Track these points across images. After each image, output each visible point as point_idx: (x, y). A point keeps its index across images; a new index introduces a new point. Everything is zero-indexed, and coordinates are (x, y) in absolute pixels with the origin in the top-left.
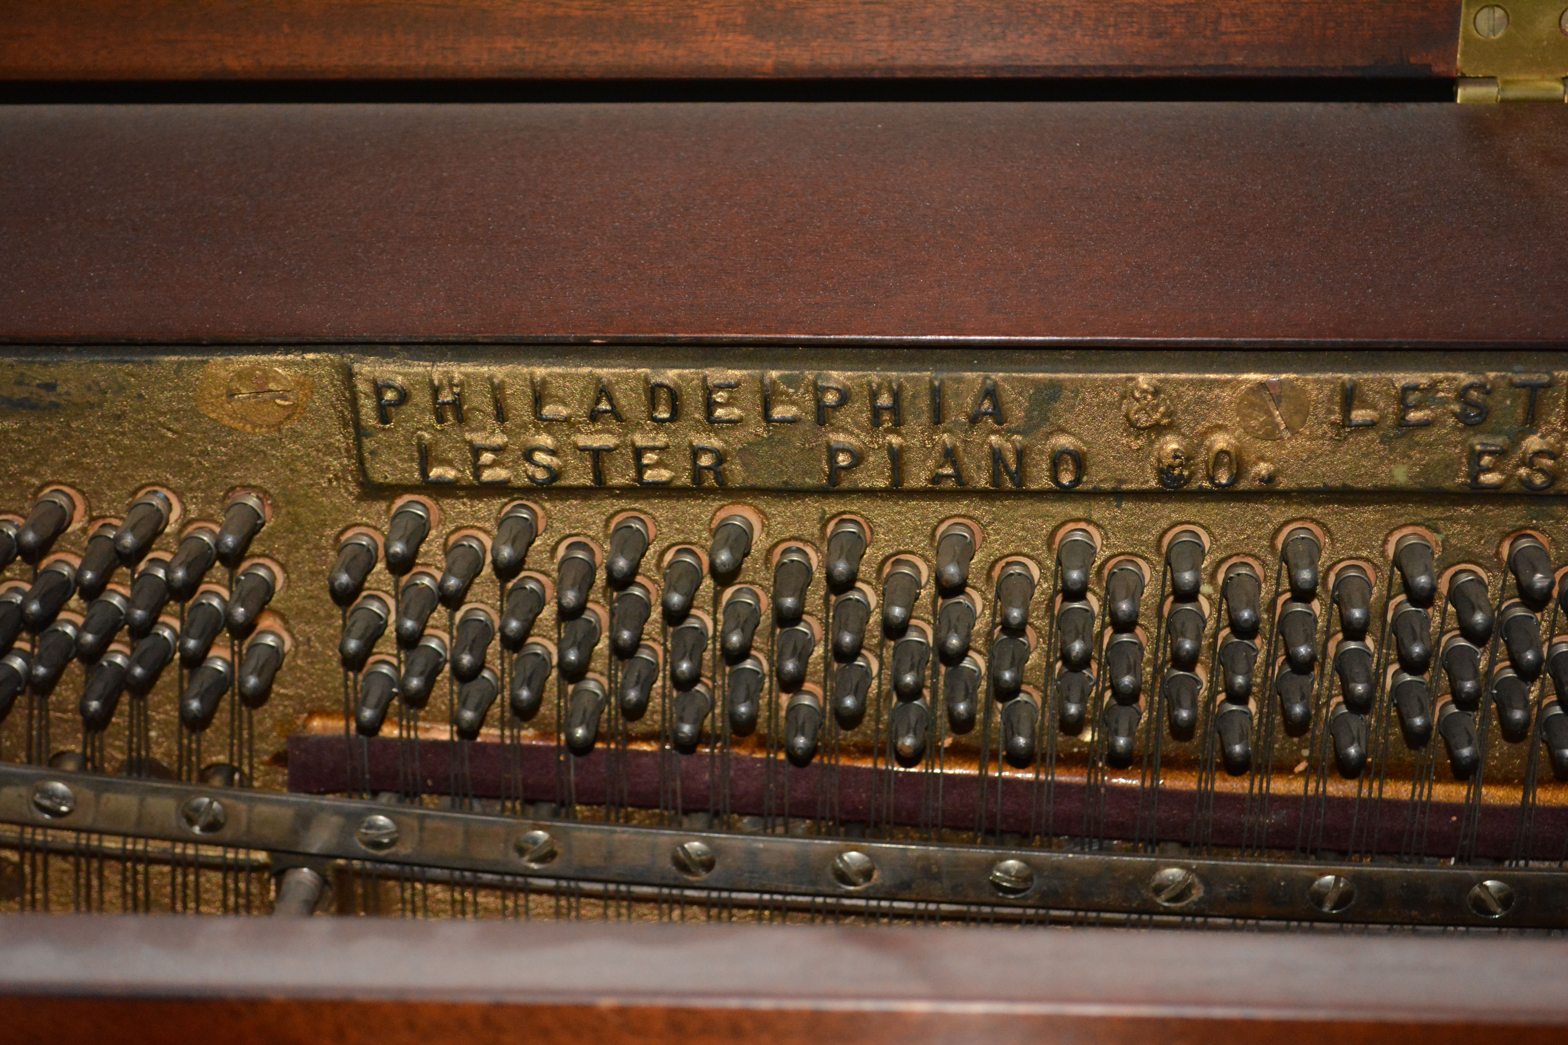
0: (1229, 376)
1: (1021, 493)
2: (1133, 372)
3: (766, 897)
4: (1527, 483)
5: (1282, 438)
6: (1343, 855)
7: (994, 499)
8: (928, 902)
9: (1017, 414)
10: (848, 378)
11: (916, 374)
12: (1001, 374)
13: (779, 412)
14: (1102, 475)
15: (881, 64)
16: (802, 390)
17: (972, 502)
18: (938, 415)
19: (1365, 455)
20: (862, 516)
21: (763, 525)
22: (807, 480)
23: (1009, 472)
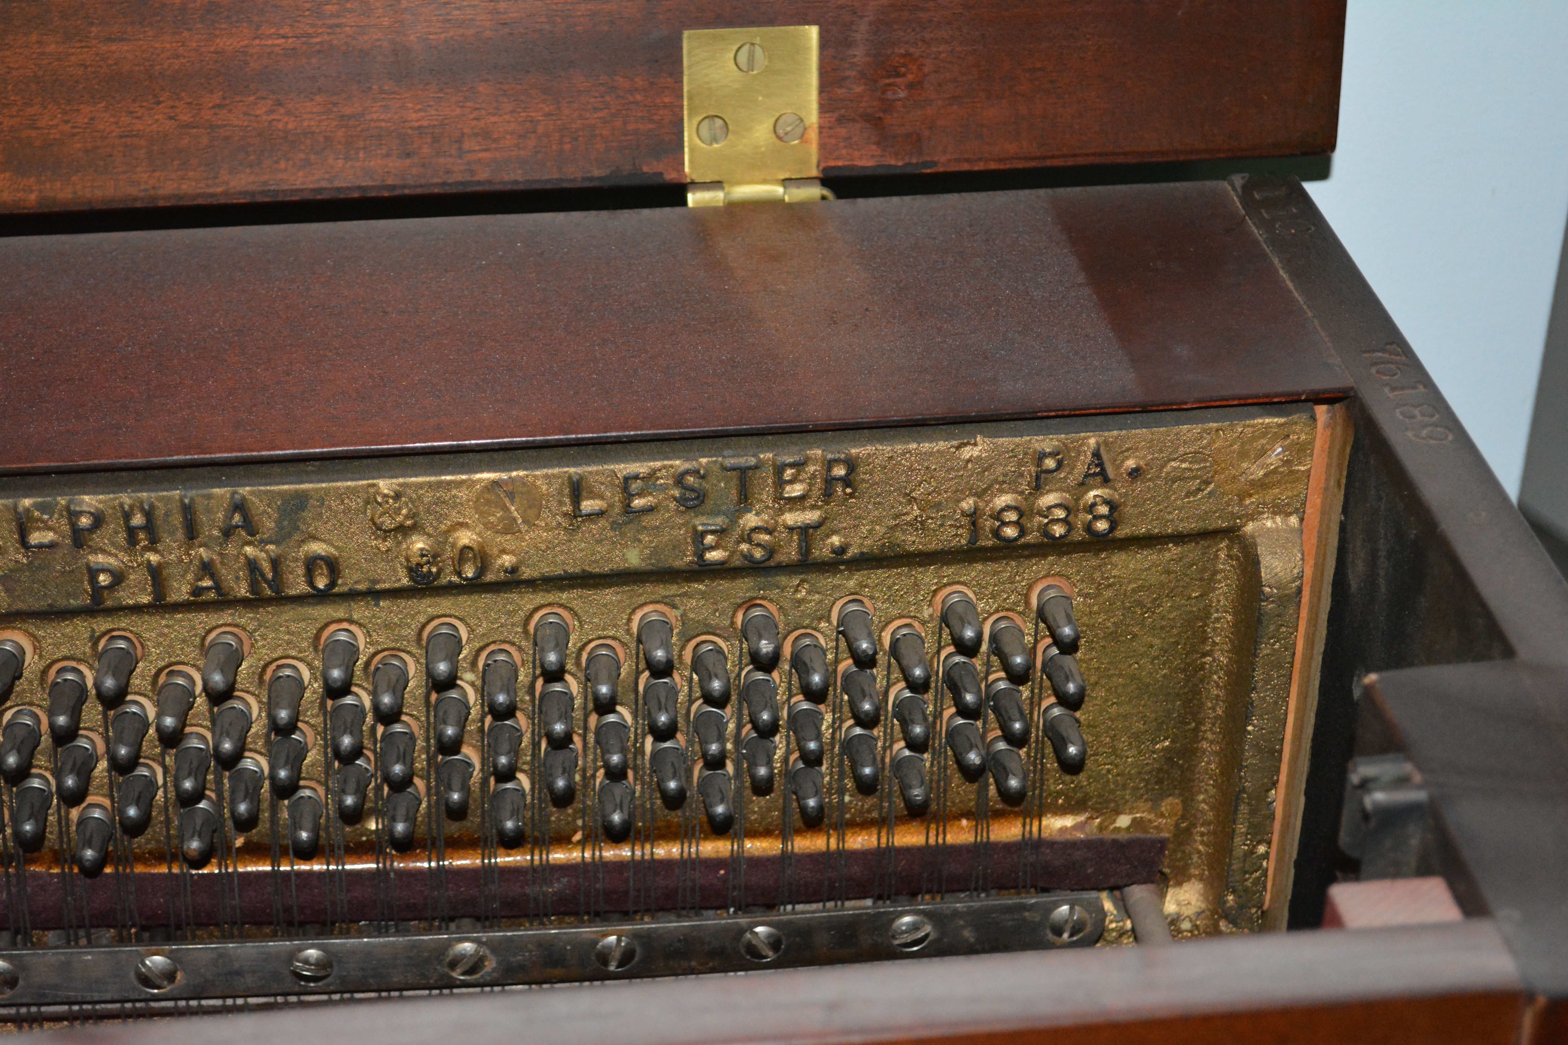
0: (464, 477)
1: (281, 599)
2: (374, 478)
3: (76, 1008)
4: (748, 557)
5: (520, 531)
6: (626, 915)
7: (258, 607)
8: (234, 997)
9: (269, 525)
10: (100, 502)
11: (165, 493)
12: (248, 488)
13: (36, 538)
14: (355, 577)
15: (142, 194)
16: (56, 516)
17: (236, 611)
18: (191, 532)
19: (599, 542)
20: (131, 632)
21: (35, 648)
22: (72, 601)
23: (266, 581)
